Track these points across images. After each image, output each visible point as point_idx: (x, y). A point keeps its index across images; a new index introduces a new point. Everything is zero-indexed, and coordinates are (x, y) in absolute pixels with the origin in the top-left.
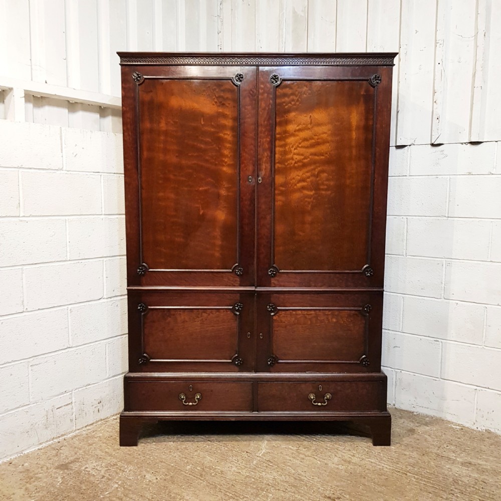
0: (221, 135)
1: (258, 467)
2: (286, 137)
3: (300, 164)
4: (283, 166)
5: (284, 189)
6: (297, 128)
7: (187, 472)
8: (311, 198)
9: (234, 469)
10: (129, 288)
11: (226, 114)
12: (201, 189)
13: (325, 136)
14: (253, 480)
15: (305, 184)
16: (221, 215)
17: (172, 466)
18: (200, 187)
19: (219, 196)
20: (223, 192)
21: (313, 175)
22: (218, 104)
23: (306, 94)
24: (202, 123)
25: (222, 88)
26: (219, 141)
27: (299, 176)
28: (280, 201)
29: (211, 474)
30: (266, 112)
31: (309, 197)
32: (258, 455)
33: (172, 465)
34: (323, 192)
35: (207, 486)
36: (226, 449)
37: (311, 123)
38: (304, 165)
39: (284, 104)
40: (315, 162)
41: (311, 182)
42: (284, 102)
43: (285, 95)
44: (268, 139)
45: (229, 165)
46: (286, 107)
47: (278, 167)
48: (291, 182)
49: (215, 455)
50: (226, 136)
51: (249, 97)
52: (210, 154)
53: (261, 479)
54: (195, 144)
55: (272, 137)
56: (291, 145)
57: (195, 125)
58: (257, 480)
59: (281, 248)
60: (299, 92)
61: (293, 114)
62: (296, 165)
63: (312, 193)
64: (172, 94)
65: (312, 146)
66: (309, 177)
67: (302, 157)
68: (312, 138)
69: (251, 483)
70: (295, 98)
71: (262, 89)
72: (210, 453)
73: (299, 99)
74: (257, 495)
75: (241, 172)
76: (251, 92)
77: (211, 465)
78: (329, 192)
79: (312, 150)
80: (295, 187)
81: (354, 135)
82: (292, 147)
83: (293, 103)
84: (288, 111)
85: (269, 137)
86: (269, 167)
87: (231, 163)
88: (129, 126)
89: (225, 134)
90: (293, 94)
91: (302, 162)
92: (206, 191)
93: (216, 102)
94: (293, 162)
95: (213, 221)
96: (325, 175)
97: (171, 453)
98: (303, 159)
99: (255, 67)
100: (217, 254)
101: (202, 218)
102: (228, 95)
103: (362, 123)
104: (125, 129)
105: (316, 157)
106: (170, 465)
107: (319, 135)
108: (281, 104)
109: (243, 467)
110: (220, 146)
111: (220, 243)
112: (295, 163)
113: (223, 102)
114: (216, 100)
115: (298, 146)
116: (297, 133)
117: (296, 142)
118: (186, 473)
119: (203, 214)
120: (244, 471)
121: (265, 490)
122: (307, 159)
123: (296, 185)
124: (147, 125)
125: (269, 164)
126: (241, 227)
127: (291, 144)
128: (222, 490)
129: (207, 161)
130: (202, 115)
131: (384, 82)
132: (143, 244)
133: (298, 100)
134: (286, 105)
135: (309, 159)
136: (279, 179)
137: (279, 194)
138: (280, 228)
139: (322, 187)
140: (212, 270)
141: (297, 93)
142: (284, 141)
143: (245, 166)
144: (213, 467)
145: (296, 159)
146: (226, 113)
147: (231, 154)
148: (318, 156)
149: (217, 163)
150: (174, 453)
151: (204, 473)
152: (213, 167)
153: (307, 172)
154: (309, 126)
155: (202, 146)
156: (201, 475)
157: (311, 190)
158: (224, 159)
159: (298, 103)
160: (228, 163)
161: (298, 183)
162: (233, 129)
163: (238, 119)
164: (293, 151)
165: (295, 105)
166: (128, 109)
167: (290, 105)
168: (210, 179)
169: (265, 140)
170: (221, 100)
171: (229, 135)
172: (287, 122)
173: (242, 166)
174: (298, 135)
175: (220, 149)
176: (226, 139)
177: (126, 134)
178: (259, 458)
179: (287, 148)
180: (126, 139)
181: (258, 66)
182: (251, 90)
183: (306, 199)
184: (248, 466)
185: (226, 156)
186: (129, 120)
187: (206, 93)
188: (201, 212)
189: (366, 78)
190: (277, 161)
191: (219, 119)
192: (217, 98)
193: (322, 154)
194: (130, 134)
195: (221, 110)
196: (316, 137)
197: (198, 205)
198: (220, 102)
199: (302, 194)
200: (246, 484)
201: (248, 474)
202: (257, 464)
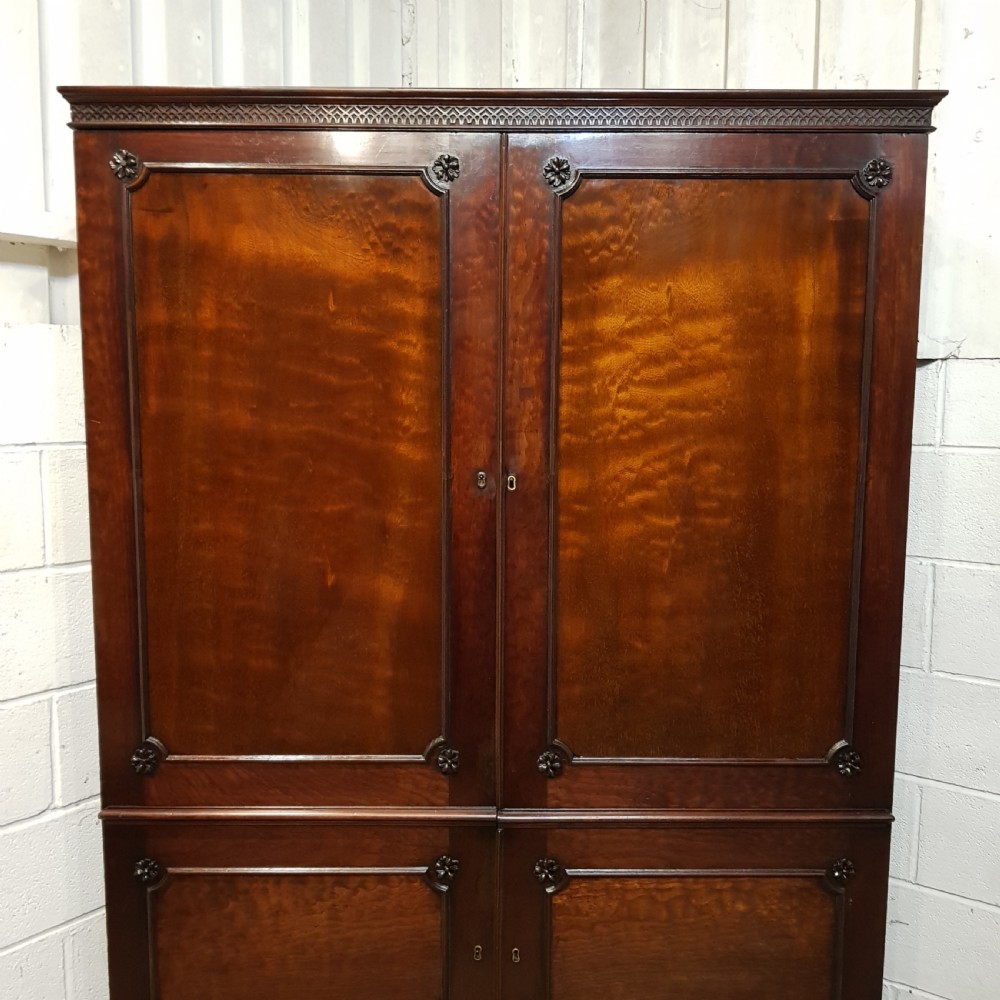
0: (392, 344)
2: (593, 353)
3: (637, 434)
4: (585, 440)
5: (584, 508)
6: (628, 325)
8: (668, 538)
10: (107, 813)
11: (407, 282)
12: (328, 509)
13: (713, 349)
15: (650, 494)
16: (391, 590)
18: (326, 504)
19: (384, 530)
20: (398, 520)
21: (676, 469)
22: (382, 250)
23: (656, 221)
24: (332, 307)
25: (393, 201)
26: (385, 363)
27: (631, 470)
30: (530, 275)
31: (665, 533)
34: (708, 521)
37: (670, 309)
38: (649, 439)
39: (588, 252)
40: (681, 429)
41: (671, 488)
42: (587, 245)
43: (590, 223)
44: (537, 360)
45: (416, 439)
46: (595, 259)
47: (568, 444)
48: (608, 488)
50: (406, 350)
51: (478, 228)
52: (357, 404)
54: (311, 371)
55: (548, 353)
56: (608, 378)
57: (310, 313)
59: (578, 689)
60: (632, 216)
61: (613, 283)
62: (624, 437)
63: (672, 523)
64: (237, 218)
65: (673, 379)
66: (662, 475)
67: (643, 414)
68: (672, 356)
70: (621, 232)
71: (518, 203)
73: (635, 236)
75: (454, 460)
76: (484, 214)
78: (727, 520)
79: (675, 393)
80: (621, 505)
81: (805, 346)
82: (613, 382)
83: (614, 247)
84: (601, 273)
85: (541, 352)
86: (540, 444)
87: (424, 430)
88: (100, 319)
89: (402, 343)
90: (614, 220)
91: (643, 429)
92: (344, 517)
93: (373, 245)
94: (615, 428)
95: (368, 606)
96: (715, 467)
98: (645, 420)
99: (495, 136)
100: (380, 709)
101: (332, 598)
102: (411, 222)
103: (832, 310)
105: (687, 415)
107: (698, 344)
108: (575, 251)
110: (387, 380)
111: (389, 673)
112: (622, 431)
113: (396, 244)
114: (373, 238)
115: (630, 381)
116: (627, 340)
117: (625, 368)
119: (336, 586)
122: (658, 418)
123: (622, 498)
124: (159, 314)
125: (540, 435)
126: (455, 626)
127: (609, 373)
129: (347, 425)
130: (332, 283)
131: (903, 184)
132: (147, 678)
133: (629, 240)
134: (593, 254)
135: (662, 420)
136: (571, 481)
137: (573, 526)
138: (573, 630)
139: (704, 505)
140: (365, 757)
141: (627, 215)
142: (588, 362)
143: (466, 442)
145: (624, 418)
146: (407, 277)
147: (422, 404)
148: (692, 409)
149: (378, 429)
152: (366, 444)
153: (660, 458)
154: (666, 318)
155: (334, 379)
157: (670, 515)
158: (399, 419)
159: (629, 248)
160: (413, 430)
161: (630, 491)
162: (427, 327)
163: (443, 296)
164: (614, 397)
165: (621, 252)
166: (97, 265)
167: (605, 253)
168: (356, 480)
169: (527, 363)
170: (388, 236)
171: (415, 346)
172: (596, 307)
173: (457, 440)
174: (628, 347)
175: (387, 387)
176: (406, 356)
177: (92, 342)
179: (595, 385)
180: (91, 357)
181: (504, 131)
182: (484, 207)
183: (653, 542)
185: (406, 410)
186: (99, 299)
187: (343, 216)
188: (331, 579)
189: (846, 170)
190: (564, 426)
191: (384, 298)
192: (377, 230)
193: (702, 405)
194: (105, 341)
195: (388, 268)
196: (686, 354)
197: (319, 560)
198: (388, 245)
199: (641, 527)
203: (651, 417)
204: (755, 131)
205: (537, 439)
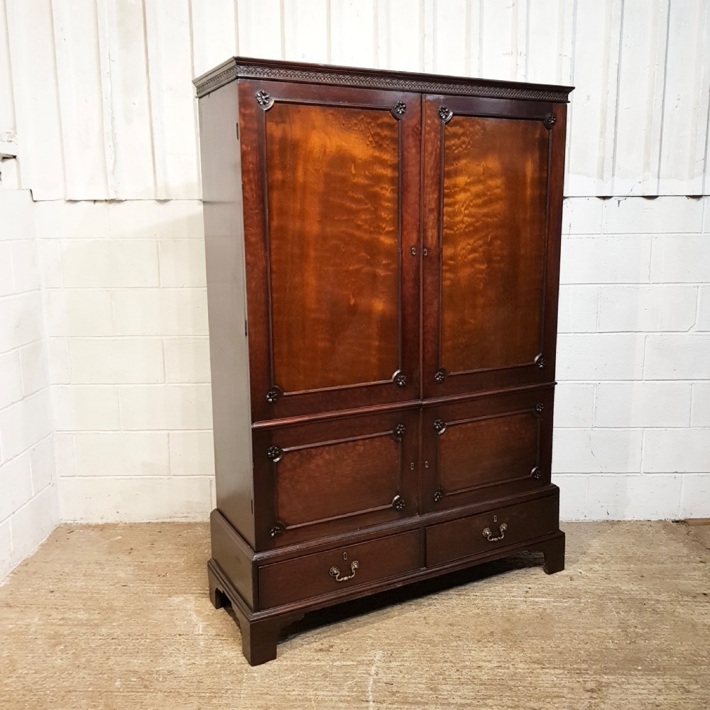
0: (377, 189)
1: (211, 648)
2: (456, 193)
3: (471, 228)
4: (452, 232)
5: (452, 262)
6: (468, 181)
7: (121, 690)
8: (482, 274)
9: (182, 662)
10: (255, 426)
11: (384, 160)
12: (351, 268)
13: (498, 191)
14: (219, 665)
15: (477, 255)
16: (379, 305)
17: (93, 692)
18: (350, 265)
19: (374, 277)
20: (381, 272)
21: (485, 243)
22: (374, 145)
23: (478, 135)
24: (353, 172)
25: (379, 121)
26: (374, 198)
27: (469, 244)
28: (450, 279)
29: (157, 680)
30: (433, 157)
31: (481, 272)
32: (197, 633)
33: (90, 689)
34: (497, 265)
35: (167, 696)
36: (148, 640)
37: (483, 174)
38: (476, 230)
39: (454, 148)
40: (487, 226)
41: (484, 252)
42: (454, 145)
43: (456, 136)
44: (435, 196)
45: (388, 233)
46: (456, 151)
47: (446, 233)
48: (461, 253)
49: (140, 654)
50: (384, 192)
51: (413, 136)
52: (363, 217)
53: (227, 661)
54: (344, 202)
55: (440, 193)
56: (461, 204)
57: (344, 174)
58: (223, 663)
59: (450, 343)
60: (470, 133)
61: (463, 162)
62: (467, 230)
63: (484, 267)
64: (314, 128)
65: (484, 204)
66: (481, 247)
67: (474, 220)
68: (484, 194)
69: (220, 670)
70: (466, 140)
71: (429, 125)
72: (131, 653)
73: (471, 142)
74: (240, 682)
75: (404, 243)
76: (415, 129)
77: (148, 668)
78: (503, 265)
79: (485, 210)
80: (466, 260)
81: (529, 192)
82: (463, 206)
83: (464, 146)
84: (458, 158)
85: (437, 192)
86: (436, 234)
87: (391, 229)
88: (251, 176)
89: (382, 188)
90: (464, 134)
91: (474, 226)
92: (357, 271)
93: (371, 142)
94: (464, 226)
95: (369, 313)
96: (499, 242)
97: (73, 675)
98: (475, 222)
99: (417, 95)
100: (374, 360)
101: (353, 310)
102: (386, 133)
103: (537, 175)
104: (246, 180)
105: (489, 220)
106: (87, 691)
107: (493, 189)
108: (449, 148)
109: (192, 655)
110: (376, 206)
111: (377, 343)
112: (466, 227)
113: (380, 142)
114: (371, 139)
115: (469, 205)
116: (467, 187)
117: (467, 199)
118: (120, 692)
119: (355, 305)
120: (197, 658)
121: (244, 672)
122: (479, 222)
123: (466, 257)
124: (278, 175)
125: (436, 230)
126: (404, 319)
127: (461, 202)
128: (191, 694)
129: (359, 227)
130: (353, 160)
131: (559, 124)
132: (274, 356)
133: (469, 143)
134: (455, 149)
135: (480, 222)
136: (448, 251)
137: (447, 271)
138: (448, 317)
139: (495, 258)
140: (369, 384)
141: (468, 133)
142: (454, 198)
143: (408, 234)
144: (152, 671)
145: (467, 221)
146: (384, 157)
147: (390, 216)
148: (491, 218)
149: (372, 229)
150: (77, 673)
151: (147, 683)
152: (366, 237)
153: (479, 239)
154: (482, 178)
155: (354, 206)
156: (146, 687)
157: (483, 263)
158: (381, 224)
159: (469, 147)
160: (387, 229)
161: (469, 254)
162: (392, 181)
163: (400, 167)
164: (463, 212)
165: (466, 148)
166: (249, 149)
167: (460, 148)
168: (363, 254)
169: (431, 198)
170: (377, 139)
171: (387, 190)
172: (457, 173)
173: (405, 233)
174: (469, 190)
175: (376, 209)
176: (384, 194)
177: (247, 188)
178: (202, 637)
179: (456, 207)
180: (247, 195)
181: (422, 92)
182: (415, 126)
183: (477, 276)
184: (197, 651)
185: (384, 220)
186: (251, 166)
187: (359, 128)
188: (352, 302)
189: (541, 117)
190: (445, 226)
191: (375, 167)
192: (373, 135)
193: (494, 215)
194: (253, 187)
195: (377, 154)
196: (489, 193)
197: (347, 292)
198: (377, 142)
199: (473, 269)
200: (215, 674)
201: (207, 661)
202: (206, 644)
203: (477, 221)
204: (512, 99)
205: (435, 232)
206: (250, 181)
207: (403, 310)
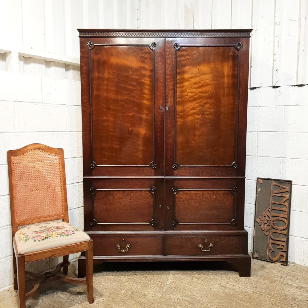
0: (143, 80)
1: (168, 291)
2: (183, 82)
3: (192, 98)
4: (182, 100)
5: (182, 114)
6: (190, 76)
7: (122, 295)
8: (199, 120)
9: (152, 292)
10: (84, 177)
11: (146, 68)
12: (130, 114)
13: (207, 81)
14: (165, 299)
15: (195, 111)
16: (143, 131)
17: (113, 291)
18: (129, 113)
19: (141, 119)
20: (144, 116)
21: (200, 105)
22: (141, 61)
23: (196, 55)
24: (131, 73)
25: (143, 51)
26: (141, 84)
27: (191, 106)
28: (180, 121)
29: (138, 296)
30: (171, 66)
31: (198, 119)
32: (167, 283)
33: (112, 290)
34: (207, 116)
35: (136, 304)
36: (146, 280)
37: (199, 73)
38: (195, 99)
39: (182, 61)
40: (201, 97)
41: (200, 110)
42: (182, 60)
43: (183, 56)
44: (172, 83)
45: (147, 100)
46: (184, 63)
47: (179, 101)
48: (187, 110)
49: (139, 284)
50: (145, 82)
51: (160, 57)
52: (136, 93)
53: (170, 299)
54: (126, 86)
57: (126, 74)
58: (168, 299)
59: (181, 151)
60: (191, 54)
61: (187, 68)
62: (190, 99)
63: (200, 117)
64: (112, 55)
65: (200, 87)
66: (198, 107)
67: (194, 94)
68: (199, 82)
69: (164, 302)
70: (189, 57)
71: (168, 52)
72: (136, 282)
73: (192, 58)
75: (155, 104)
76: (161, 54)
77: (138, 290)
78: (211, 116)
79: (200, 90)
80: (189, 113)
81: (226, 80)
82: (187, 88)
83: (187, 60)
84: (185, 66)
85: (173, 82)
86: (173, 101)
87: (149, 98)
88: (85, 75)
89: (145, 80)
90: (187, 55)
91: (194, 97)
92: (133, 116)
93: (139, 60)
94: (188, 97)
95: (138, 134)
96: (208, 105)
97: (112, 283)
99: (164, 38)
100: (140, 156)
101: (131, 133)
102: (147, 56)
103: (231, 73)
104: (82, 77)
105: (203, 94)
106: (111, 291)
107: (204, 80)
108: (180, 61)
109: (158, 291)
110: (142, 88)
111: (142, 148)
112: (189, 98)
113: (144, 60)
114: (139, 59)
115: (191, 88)
116: (190, 79)
117: (190, 85)
119: (131, 130)
120: (159, 294)
121: (173, 306)
122: (196, 95)
123: (189, 112)
124: (96, 74)
125: (173, 99)
126: (156, 138)
127: (187, 86)
128: (145, 306)
129: (134, 97)
130: (131, 68)
131: (244, 48)
132: (93, 149)
133: (190, 59)
134: (183, 62)
135: (197, 96)
136: (179, 108)
137: (179, 118)
138: (180, 139)
139: (206, 113)
140: (137, 166)
141: (190, 54)
142: (182, 84)
143: (158, 100)
145: (190, 95)
146: (146, 67)
147: (149, 92)
148: (203, 93)
149: (140, 98)
151: (133, 296)
152: (138, 101)
153: (197, 103)
154: (198, 75)
155: (131, 87)
156: (131, 297)
157: (199, 115)
158: (144, 96)
159: (190, 61)
160: (147, 98)
161: (191, 110)
162: (150, 77)
163: (153, 71)
164: (188, 91)
165: (189, 61)
166: (84, 65)
167: (186, 62)
168: (135, 108)
169: (170, 84)
170: (142, 59)
171: (147, 81)
172: (184, 72)
173: (156, 100)
174: (190, 81)
175: (142, 89)
176: (146, 83)
177: (83, 80)
178: (168, 286)
179: (184, 89)
180: (83, 83)
181: (165, 37)
182: (161, 52)
183: (196, 121)
184: (161, 291)
185: (145, 94)
186: (84, 71)
187: (133, 55)
188: (130, 129)
189: (233, 45)
190: (178, 97)
191: (141, 71)
192: (140, 57)
193: (206, 93)
194: (85, 80)
195: (142, 65)
196: (202, 82)
197: (128, 125)
198: (142, 60)
199: (193, 118)
200: (161, 302)
201: (161, 296)
202: (167, 289)
203: (195, 95)
204: (215, 37)
205: (172, 100)
206: (84, 77)
207: (155, 134)
